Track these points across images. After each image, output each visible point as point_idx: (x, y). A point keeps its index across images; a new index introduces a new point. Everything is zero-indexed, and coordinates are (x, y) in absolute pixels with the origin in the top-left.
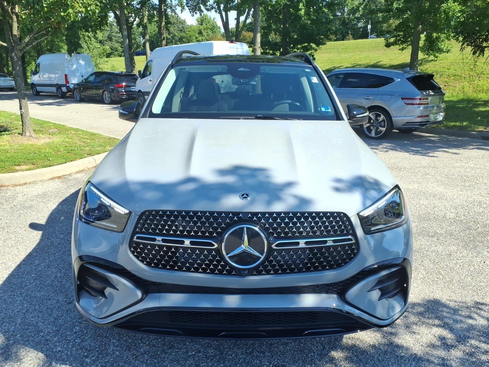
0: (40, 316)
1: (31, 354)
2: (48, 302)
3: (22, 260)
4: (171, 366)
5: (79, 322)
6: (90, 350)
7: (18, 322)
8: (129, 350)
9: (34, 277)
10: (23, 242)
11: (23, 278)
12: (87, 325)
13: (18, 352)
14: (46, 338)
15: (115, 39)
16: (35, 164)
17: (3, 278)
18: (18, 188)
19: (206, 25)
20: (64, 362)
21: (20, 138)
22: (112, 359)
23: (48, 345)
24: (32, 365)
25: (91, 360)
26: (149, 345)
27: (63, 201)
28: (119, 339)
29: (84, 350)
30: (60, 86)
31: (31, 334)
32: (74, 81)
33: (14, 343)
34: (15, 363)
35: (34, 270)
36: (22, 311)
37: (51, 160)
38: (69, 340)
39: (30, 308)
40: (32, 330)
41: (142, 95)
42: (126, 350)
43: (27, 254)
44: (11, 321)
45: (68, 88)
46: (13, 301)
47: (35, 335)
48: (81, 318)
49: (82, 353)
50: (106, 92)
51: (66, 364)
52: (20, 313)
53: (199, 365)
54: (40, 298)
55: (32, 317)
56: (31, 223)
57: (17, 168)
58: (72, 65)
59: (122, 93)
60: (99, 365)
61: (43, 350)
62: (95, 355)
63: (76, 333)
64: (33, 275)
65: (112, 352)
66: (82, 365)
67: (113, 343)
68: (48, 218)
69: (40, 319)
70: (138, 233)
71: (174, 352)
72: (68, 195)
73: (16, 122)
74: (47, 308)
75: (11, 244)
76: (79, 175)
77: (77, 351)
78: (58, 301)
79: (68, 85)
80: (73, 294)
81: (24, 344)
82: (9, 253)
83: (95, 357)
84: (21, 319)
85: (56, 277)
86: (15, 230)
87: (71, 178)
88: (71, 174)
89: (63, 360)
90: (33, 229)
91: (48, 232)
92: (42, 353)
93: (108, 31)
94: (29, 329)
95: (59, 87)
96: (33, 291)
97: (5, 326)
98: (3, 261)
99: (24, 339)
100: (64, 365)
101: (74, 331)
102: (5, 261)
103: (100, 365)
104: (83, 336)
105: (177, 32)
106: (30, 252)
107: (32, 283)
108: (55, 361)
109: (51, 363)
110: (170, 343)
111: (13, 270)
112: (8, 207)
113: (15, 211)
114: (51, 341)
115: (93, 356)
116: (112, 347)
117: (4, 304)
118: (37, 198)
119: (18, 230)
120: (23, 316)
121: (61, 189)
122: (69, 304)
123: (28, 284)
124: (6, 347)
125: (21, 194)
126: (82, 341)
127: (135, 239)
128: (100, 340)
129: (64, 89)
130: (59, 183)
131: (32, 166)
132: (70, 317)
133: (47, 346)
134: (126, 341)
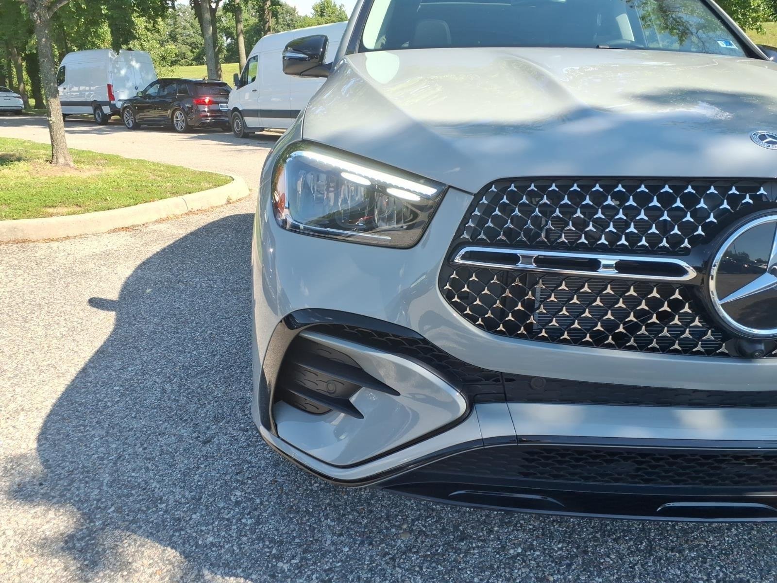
0: (150, 467)
1: (149, 551)
2: (160, 439)
3: (87, 359)
4: (481, 580)
5: (238, 481)
6: (281, 543)
7: (105, 481)
8: (371, 544)
9: (118, 391)
10: (82, 330)
11: (96, 394)
12: (258, 487)
13: (117, 545)
14: (174, 514)
15: (181, 38)
16: (81, 205)
17: (55, 392)
18: (54, 245)
19: (329, 16)
20: (229, 569)
21: (48, 167)
22: (339, 564)
23: (181, 529)
24: (158, 577)
25: (291, 565)
26: (411, 531)
27: (144, 263)
28: (338, 519)
29: (267, 543)
30: (99, 105)
31: (138, 506)
32: (123, 95)
33: (105, 525)
34: (116, 572)
35: (115, 378)
36: (108, 457)
37: (109, 199)
38: (228, 520)
39: (124, 451)
40: (138, 496)
41: (239, 115)
42: (362, 543)
43: (96, 349)
44: (89, 477)
45: (113, 107)
46: (85, 436)
47: (148, 508)
48: (240, 472)
49: (267, 550)
50: (177, 113)
51: (236, 576)
52: (105, 462)
53: (544, 578)
54: (142, 431)
55: (134, 471)
56: (91, 299)
57: (51, 210)
58: (119, 70)
59: (204, 114)
60: (314, 577)
61: (175, 542)
62: (297, 554)
63: (237, 503)
64: (117, 388)
65: (333, 548)
66: (273, 576)
67: (328, 526)
68: (122, 291)
69: (151, 474)
70: (466, 243)
71: (474, 548)
72: (149, 255)
73: (35, 151)
74: (162, 452)
75: (61, 333)
76: (162, 226)
77: (253, 543)
78: (180, 439)
79: (112, 102)
80: (207, 424)
81: (128, 529)
82: (59, 348)
83: (298, 557)
84: (111, 475)
85: (164, 391)
86: (63, 309)
87: (148, 230)
88: (147, 223)
89: (226, 565)
90: (97, 307)
91: (127, 313)
92: (173, 548)
93: (170, 25)
94: (132, 495)
95: (97, 106)
96: (123, 418)
97: (78, 489)
98: (49, 362)
99: (127, 517)
100: (232, 578)
101: (233, 499)
102: (53, 362)
103: (317, 578)
104: (256, 510)
105: (282, 27)
106: (99, 346)
107: (117, 402)
108: (207, 567)
109: (199, 571)
110: (456, 528)
111: (73, 378)
112: (42, 272)
113: (57, 279)
114: (187, 522)
115: (293, 557)
116: (330, 536)
117: (68, 444)
118: (93, 259)
119: (69, 310)
120: (112, 467)
121: (133, 245)
122: (205, 443)
123: (109, 404)
124: (89, 535)
125: (62, 254)
126: (258, 523)
127: (458, 260)
128: (297, 520)
129: (106, 110)
130: (128, 237)
131: (78, 209)
132: (215, 470)
133: (183, 533)
134: (353, 522)
